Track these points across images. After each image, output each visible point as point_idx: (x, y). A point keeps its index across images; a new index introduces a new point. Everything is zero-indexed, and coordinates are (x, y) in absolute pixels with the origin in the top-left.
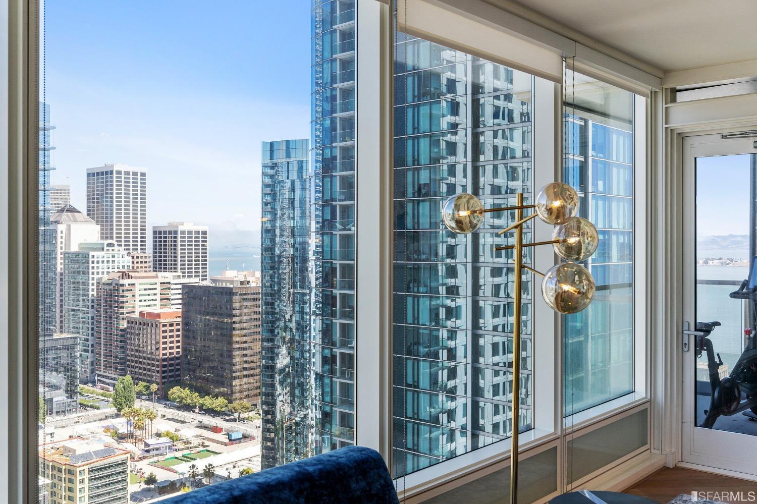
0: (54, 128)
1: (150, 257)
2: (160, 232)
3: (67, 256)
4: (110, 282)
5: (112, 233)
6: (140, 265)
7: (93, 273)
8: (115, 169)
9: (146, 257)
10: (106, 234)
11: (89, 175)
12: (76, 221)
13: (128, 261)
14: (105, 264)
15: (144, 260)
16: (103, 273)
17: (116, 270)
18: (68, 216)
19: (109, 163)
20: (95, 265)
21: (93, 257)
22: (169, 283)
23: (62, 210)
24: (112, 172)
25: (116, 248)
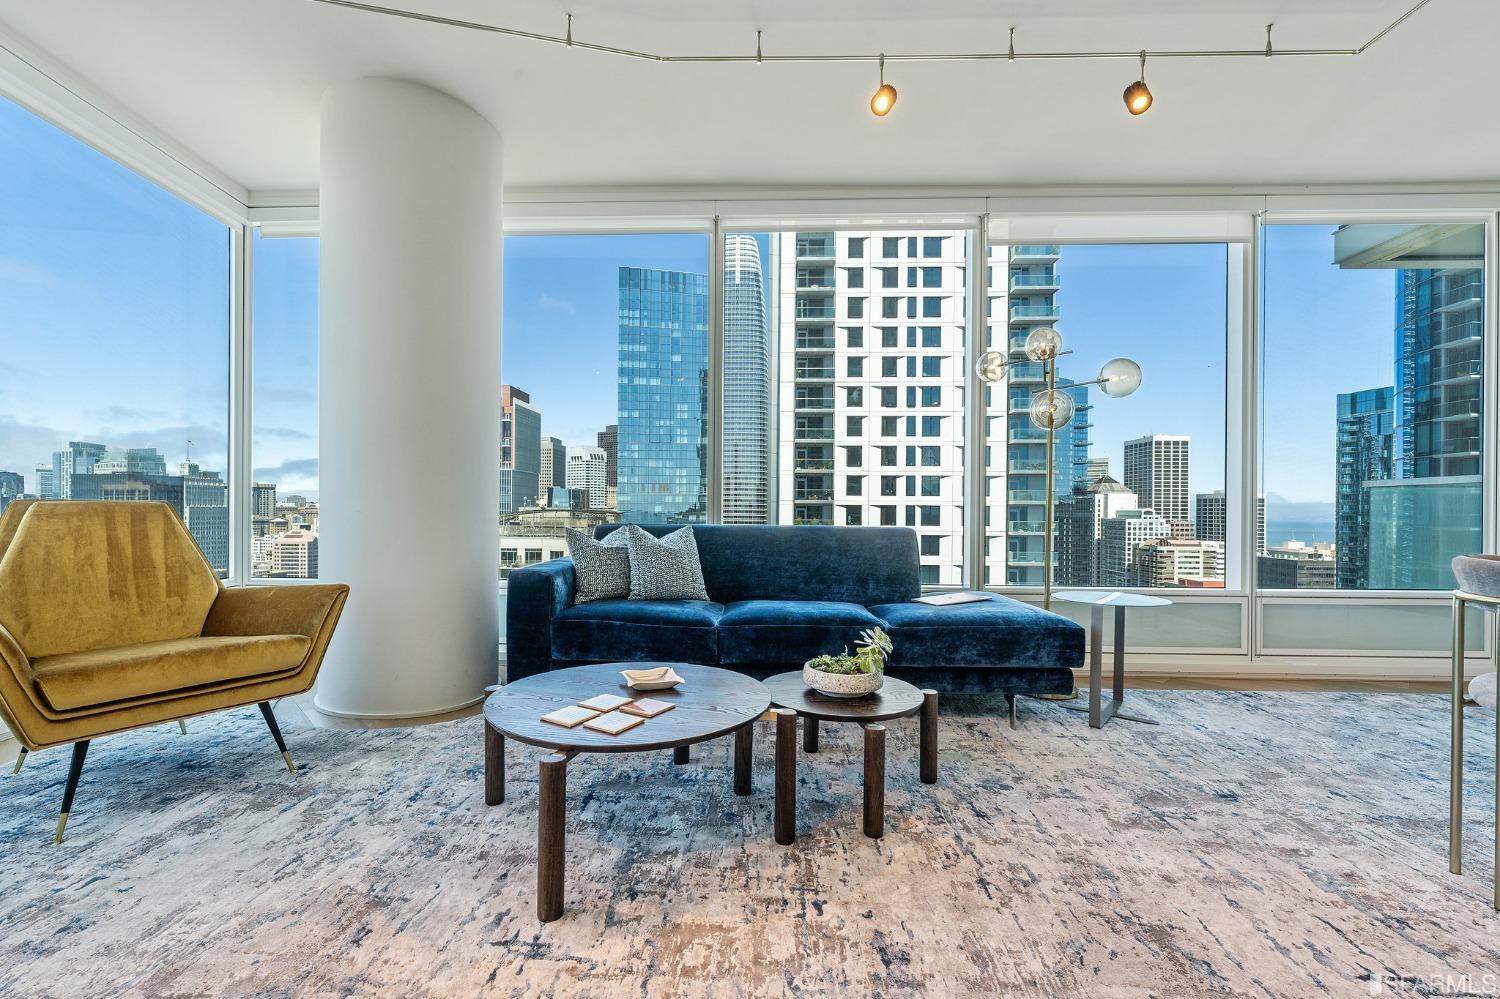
0: (1092, 407)
1: (1192, 525)
2: (1205, 500)
3: (1106, 523)
4: (1147, 548)
5: (1151, 502)
6: (1180, 532)
7: (1129, 539)
8: (1156, 438)
9: (1187, 525)
10: (1143, 502)
11: (1126, 448)
12: (1113, 490)
13: (1166, 529)
14: (1143, 531)
15: (1185, 528)
16: (1140, 539)
17: (1154, 537)
18: (1105, 486)
19: (1148, 435)
20: (1132, 531)
21: (1129, 524)
22: (1214, 552)
23: (1100, 481)
24: (1151, 443)
25: (1154, 515)
